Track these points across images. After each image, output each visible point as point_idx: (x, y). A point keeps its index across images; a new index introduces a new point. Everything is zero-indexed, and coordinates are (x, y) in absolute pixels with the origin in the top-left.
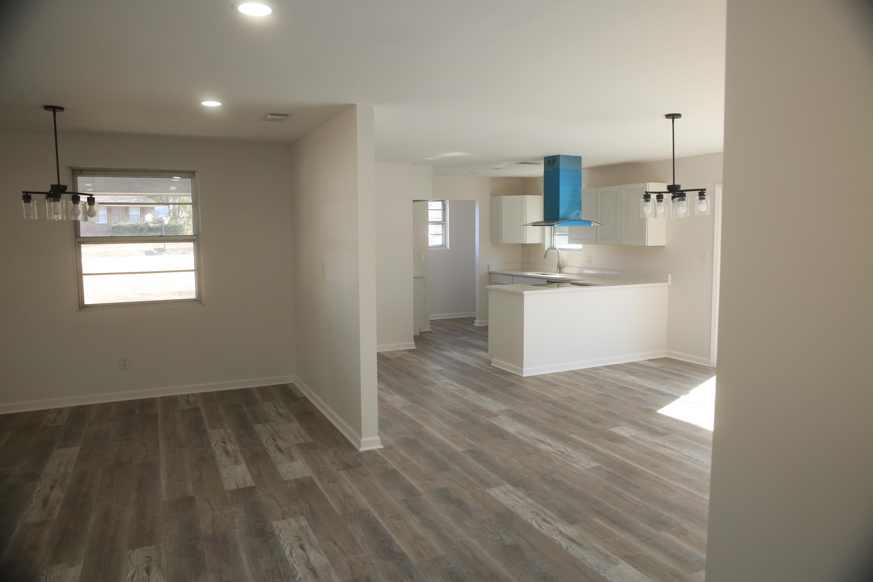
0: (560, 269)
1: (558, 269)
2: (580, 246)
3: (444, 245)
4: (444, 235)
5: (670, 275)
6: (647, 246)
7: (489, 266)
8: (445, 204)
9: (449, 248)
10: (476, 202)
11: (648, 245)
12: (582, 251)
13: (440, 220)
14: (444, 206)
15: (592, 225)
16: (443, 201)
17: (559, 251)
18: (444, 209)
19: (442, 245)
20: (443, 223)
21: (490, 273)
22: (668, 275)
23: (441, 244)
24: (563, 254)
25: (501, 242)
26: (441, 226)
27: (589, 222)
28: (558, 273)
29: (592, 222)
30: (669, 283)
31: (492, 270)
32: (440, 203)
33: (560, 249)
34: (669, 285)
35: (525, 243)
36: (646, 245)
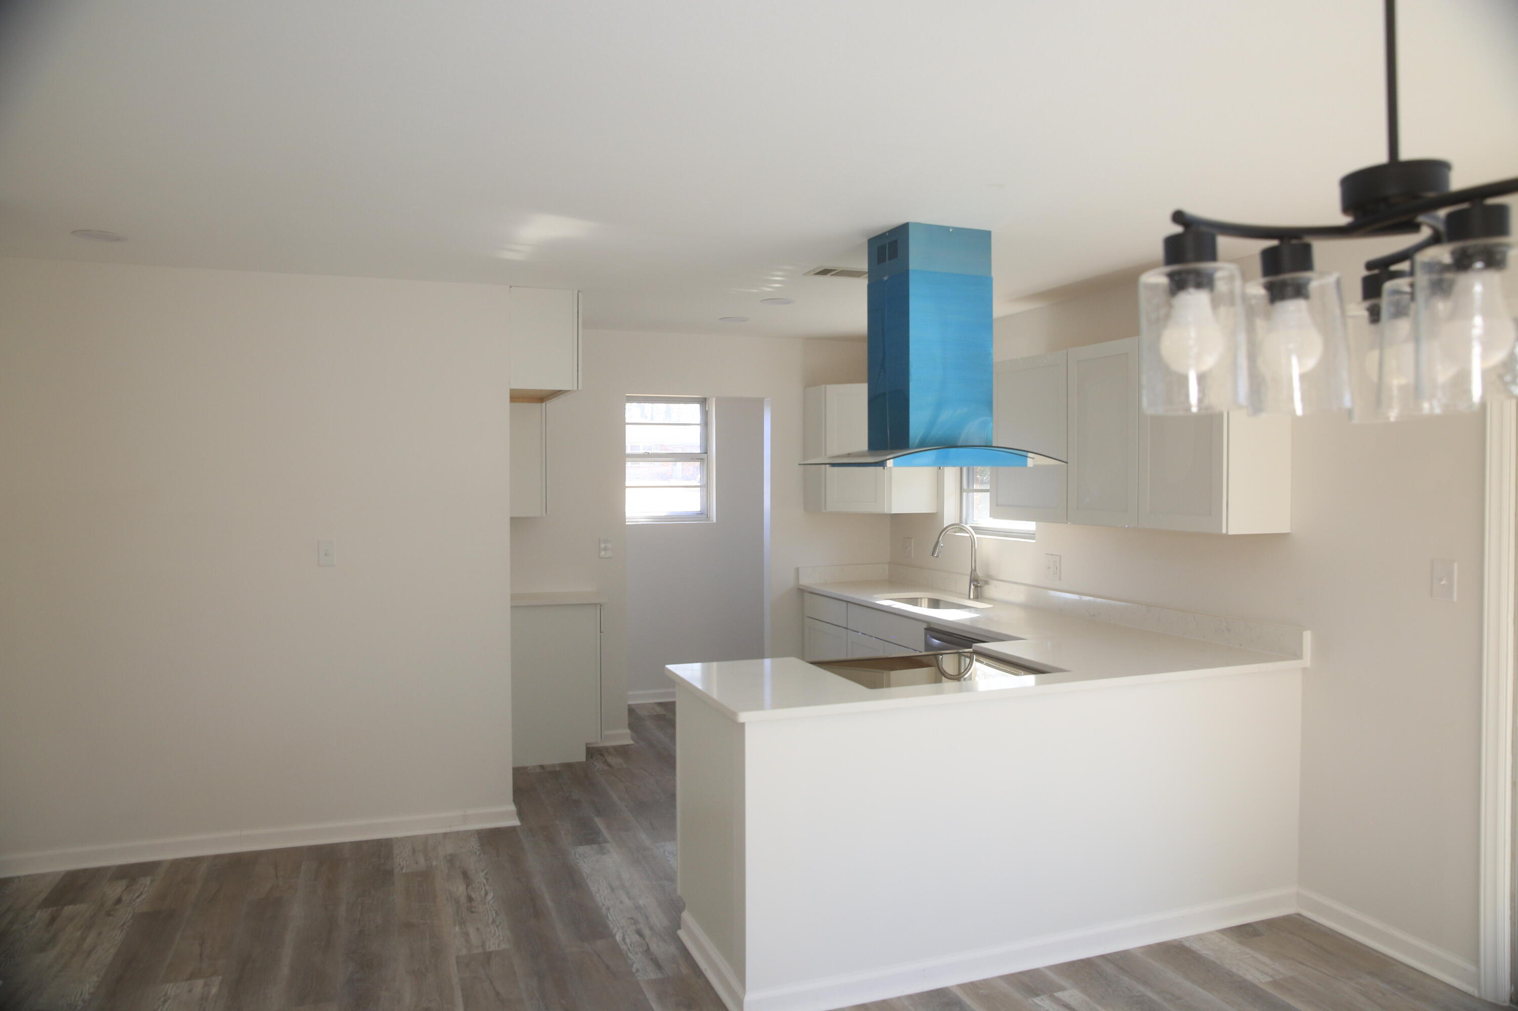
0: (976, 587)
1: (972, 586)
2: (1030, 526)
3: (704, 514)
4: (705, 487)
5: (1307, 636)
6: (1227, 536)
7: (797, 570)
8: (707, 409)
9: (715, 521)
10: (765, 403)
11: (1230, 533)
12: (1033, 538)
13: (698, 450)
14: (705, 414)
15: (1030, 463)
16: (703, 402)
17: (976, 536)
18: (705, 424)
19: (701, 513)
20: (701, 457)
21: (802, 591)
22: (1301, 635)
23: (699, 509)
24: (986, 545)
25: (825, 508)
26: (698, 464)
27: (1021, 454)
28: (972, 596)
29: (1030, 455)
30: (1307, 660)
31: (806, 581)
32: (696, 407)
33: (977, 529)
34: (1304, 670)
35: (886, 511)
36: (1224, 531)
